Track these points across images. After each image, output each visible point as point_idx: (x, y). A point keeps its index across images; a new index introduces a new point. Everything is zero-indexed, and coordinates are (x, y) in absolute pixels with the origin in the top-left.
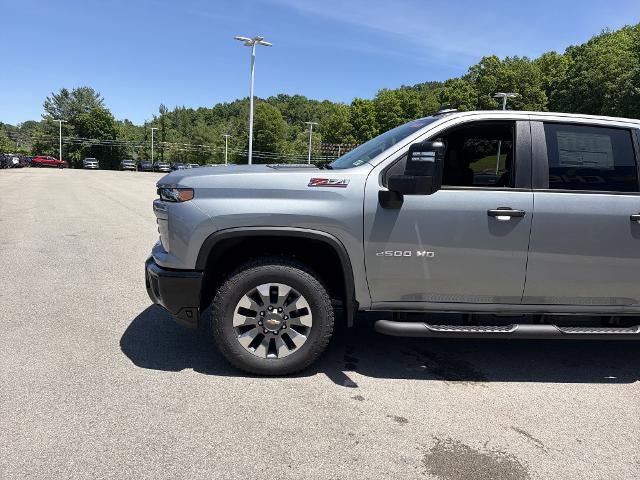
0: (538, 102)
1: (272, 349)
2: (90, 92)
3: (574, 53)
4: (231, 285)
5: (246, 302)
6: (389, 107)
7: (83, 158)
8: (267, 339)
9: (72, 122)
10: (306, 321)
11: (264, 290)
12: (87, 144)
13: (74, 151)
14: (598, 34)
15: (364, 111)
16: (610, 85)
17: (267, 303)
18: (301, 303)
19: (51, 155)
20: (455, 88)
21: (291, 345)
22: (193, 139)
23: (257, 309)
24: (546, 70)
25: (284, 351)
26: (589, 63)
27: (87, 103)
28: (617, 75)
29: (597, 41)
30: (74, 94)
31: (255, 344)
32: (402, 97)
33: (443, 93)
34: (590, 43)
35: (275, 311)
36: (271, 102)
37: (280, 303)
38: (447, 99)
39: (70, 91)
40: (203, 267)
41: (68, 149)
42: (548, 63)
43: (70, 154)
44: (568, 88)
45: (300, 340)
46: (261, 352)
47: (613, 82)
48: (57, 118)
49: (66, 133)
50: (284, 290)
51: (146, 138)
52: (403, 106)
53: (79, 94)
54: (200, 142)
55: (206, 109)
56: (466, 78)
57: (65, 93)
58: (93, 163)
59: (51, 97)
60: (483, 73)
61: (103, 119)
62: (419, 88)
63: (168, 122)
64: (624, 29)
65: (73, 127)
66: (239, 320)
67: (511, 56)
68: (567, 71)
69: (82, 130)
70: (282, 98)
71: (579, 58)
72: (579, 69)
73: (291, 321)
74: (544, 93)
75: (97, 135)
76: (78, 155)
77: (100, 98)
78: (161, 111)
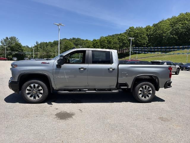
0: (145, 39)
1: (35, 98)
2: (15, 38)
3: (155, 25)
4: (25, 84)
5: (28, 88)
6: (104, 41)
7: (12, 57)
8: (33, 96)
9: (9, 47)
10: (42, 92)
11: (32, 85)
12: (14, 53)
13: (10, 55)
14: (161, 20)
15: (97, 42)
16: (164, 35)
17: (33, 88)
18: (40, 88)
19: (3, 57)
20: (122, 36)
21: (39, 97)
22: (46, 51)
23: (31, 89)
24: (147, 30)
25: (37, 98)
26: (159, 28)
27: (14, 41)
28: (166, 32)
29: (161, 22)
30: (10, 38)
31: (31, 97)
32: (107, 38)
33: (119, 37)
34: (159, 23)
35: (35, 90)
36: (70, 40)
37: (36, 88)
38: (120, 39)
39: (9, 38)
40: (19, 81)
41: (8, 55)
42: (148, 28)
43: (9, 56)
44: (153, 35)
45: (40, 96)
46: (32, 98)
47: (165, 34)
48: (4, 46)
49: (7, 50)
50: (36, 85)
51: (32, 51)
52: (108, 41)
53: (11, 38)
54: (48, 52)
55: (51, 42)
56: (125, 33)
57: (7, 38)
58: (15, 59)
59: (3, 39)
60: (130, 31)
61: (19, 46)
62: (113, 36)
63: (39, 46)
64: (168, 19)
65: (9, 48)
66: (27, 92)
67: (138, 27)
68: (153, 31)
69: (12, 49)
70: (74, 39)
71: (156, 27)
72: (156, 30)
73: (38, 92)
74: (147, 37)
75: (17, 51)
76: (11, 57)
77: (18, 39)
78: (37, 43)
